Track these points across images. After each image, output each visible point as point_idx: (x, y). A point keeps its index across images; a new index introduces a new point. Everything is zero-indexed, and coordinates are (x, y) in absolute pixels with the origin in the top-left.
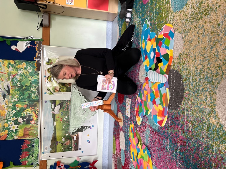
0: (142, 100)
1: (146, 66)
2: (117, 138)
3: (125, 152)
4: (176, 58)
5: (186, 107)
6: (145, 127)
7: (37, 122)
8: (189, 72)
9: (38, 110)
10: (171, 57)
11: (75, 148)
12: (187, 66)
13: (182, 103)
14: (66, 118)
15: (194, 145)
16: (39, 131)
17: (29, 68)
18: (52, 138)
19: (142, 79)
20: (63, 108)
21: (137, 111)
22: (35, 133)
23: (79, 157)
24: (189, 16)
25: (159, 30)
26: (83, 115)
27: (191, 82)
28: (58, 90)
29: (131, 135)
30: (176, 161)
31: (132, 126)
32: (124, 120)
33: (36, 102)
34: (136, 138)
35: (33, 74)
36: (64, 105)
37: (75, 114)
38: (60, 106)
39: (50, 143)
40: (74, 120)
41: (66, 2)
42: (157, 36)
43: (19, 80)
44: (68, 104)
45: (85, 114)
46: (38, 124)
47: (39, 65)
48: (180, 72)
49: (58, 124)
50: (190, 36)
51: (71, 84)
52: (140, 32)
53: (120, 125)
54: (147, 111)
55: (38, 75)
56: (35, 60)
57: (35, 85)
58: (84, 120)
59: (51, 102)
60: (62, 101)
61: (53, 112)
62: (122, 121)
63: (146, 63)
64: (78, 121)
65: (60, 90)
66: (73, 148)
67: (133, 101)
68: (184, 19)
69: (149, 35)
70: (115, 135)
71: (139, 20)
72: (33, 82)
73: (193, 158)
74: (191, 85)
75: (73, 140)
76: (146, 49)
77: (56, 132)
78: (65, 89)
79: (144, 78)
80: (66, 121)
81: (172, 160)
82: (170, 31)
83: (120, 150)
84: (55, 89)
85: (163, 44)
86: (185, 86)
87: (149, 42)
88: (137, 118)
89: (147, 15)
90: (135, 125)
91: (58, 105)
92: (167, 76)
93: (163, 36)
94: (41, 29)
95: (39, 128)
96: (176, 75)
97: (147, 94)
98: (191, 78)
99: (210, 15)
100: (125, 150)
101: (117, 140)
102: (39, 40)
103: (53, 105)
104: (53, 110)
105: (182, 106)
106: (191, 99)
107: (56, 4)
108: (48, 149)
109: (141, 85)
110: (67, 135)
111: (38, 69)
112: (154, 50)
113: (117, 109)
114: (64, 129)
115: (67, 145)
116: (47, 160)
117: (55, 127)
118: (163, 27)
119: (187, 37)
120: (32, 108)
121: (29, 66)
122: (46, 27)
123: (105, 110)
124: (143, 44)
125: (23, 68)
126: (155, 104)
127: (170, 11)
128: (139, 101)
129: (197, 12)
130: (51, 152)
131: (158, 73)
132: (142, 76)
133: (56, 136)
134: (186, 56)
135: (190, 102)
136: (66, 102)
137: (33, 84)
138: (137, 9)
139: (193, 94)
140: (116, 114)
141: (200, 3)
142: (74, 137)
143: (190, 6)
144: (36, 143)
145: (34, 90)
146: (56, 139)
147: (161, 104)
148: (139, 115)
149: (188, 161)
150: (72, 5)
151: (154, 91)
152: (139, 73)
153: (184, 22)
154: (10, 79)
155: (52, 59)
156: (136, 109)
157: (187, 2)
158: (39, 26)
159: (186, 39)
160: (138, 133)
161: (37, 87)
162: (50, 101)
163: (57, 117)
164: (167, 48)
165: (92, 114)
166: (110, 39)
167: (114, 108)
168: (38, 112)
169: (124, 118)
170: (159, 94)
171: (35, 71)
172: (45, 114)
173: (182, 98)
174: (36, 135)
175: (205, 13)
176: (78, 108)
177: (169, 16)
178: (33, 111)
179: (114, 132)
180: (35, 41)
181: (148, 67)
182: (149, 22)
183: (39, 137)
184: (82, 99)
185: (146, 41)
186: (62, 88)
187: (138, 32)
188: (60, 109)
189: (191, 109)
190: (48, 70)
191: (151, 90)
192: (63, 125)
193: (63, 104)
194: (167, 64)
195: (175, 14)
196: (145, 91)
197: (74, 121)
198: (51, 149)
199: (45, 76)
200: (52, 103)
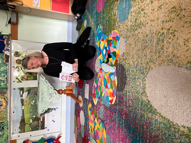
0: (97, 85)
1: (100, 60)
2: (78, 116)
3: (84, 127)
4: (121, 55)
5: (128, 90)
6: (100, 106)
7: (6, 107)
8: (129, 66)
9: (7, 96)
10: (118, 54)
11: (41, 127)
12: (128, 61)
13: (125, 87)
14: (33, 103)
15: (133, 115)
16: (8, 115)
18: (21, 120)
19: (97, 70)
20: (30, 94)
21: (94, 94)
22: (4, 117)
23: (45, 135)
24: (129, 27)
25: (109, 34)
26: (50, 99)
27: (131, 72)
28: (25, 79)
29: (89, 112)
30: (122, 128)
31: (90, 105)
32: (84, 102)
33: (5, 90)
34: (93, 114)
35: (2, 65)
36: (32, 91)
37: (42, 98)
38: (27, 92)
39: (19, 125)
40: (42, 103)
41: (32, 4)
42: (108, 38)
44: (35, 90)
45: (51, 98)
46: (8, 108)
47: (7, 57)
48: (124, 66)
49: (26, 108)
50: (130, 41)
51: (37, 73)
52: (95, 34)
53: (80, 105)
54: (102, 93)
55: (7, 66)
56: (4, 53)
57: (4, 74)
58: (51, 103)
60: (29, 87)
61: (21, 97)
62: (82, 102)
63: (100, 57)
64: (45, 104)
65: (27, 79)
66: (40, 128)
67: (91, 86)
68: (126, 28)
69: (102, 37)
70: (76, 114)
71: (94, 24)
72: (2, 72)
73: (132, 124)
74: (131, 75)
75: (40, 121)
76: (100, 47)
77: (24, 115)
78: (32, 78)
79: (99, 69)
80: (33, 105)
81: (120, 128)
82: (117, 35)
83: (81, 126)
84: (23, 78)
85: (112, 44)
86: (127, 75)
87: (102, 42)
88: (94, 99)
89: (100, 21)
90: (92, 105)
91: (26, 92)
92: (115, 68)
93: (112, 39)
94: (9, 26)
95: (9, 112)
96: (121, 67)
97: (101, 81)
98: (131, 70)
99: (142, 28)
100: (85, 125)
101: (78, 118)
102: (7, 35)
103: (21, 92)
104: (22, 96)
105: (125, 89)
106: (131, 84)
107: (24, 6)
108: (17, 130)
109: (97, 74)
110: (34, 116)
111: (7, 61)
112: (106, 48)
113: (78, 93)
114: (31, 112)
115: (34, 125)
116: (16, 140)
117: (23, 110)
118: (112, 32)
119: (128, 41)
120: (2, 95)
122: (14, 24)
123: (68, 95)
124: (98, 43)
126: (107, 88)
127: (117, 21)
128: (96, 86)
129: (134, 25)
130: (20, 132)
131: (109, 65)
132: (98, 67)
133: (24, 118)
134: (128, 54)
135: (130, 86)
136: (33, 89)
137: (2, 74)
138: (92, 15)
139: (132, 81)
140: (77, 97)
141: (136, 19)
142: (40, 118)
143: (130, 20)
144: (6, 125)
145: (3, 79)
146: (24, 121)
147: (112, 88)
148: (95, 97)
149: (130, 127)
150: (38, 7)
151: (107, 79)
152: (95, 65)
153: (126, 30)
155: (20, 52)
156: (93, 92)
157: (127, 17)
158: (7, 23)
159: (128, 42)
160: (95, 111)
161: (6, 76)
162: (19, 88)
163: (25, 102)
164: (115, 47)
165: (57, 98)
166: (71, 36)
167: (75, 92)
168: (7, 98)
169: (83, 100)
170: (110, 81)
171: (4, 62)
172: (14, 100)
173: (125, 83)
174: (6, 118)
175: (139, 27)
176: (46, 94)
177: (116, 25)
178: (3, 98)
179: (75, 112)
180: (4, 36)
181: (102, 61)
182: (102, 27)
183: (8, 120)
184: (48, 86)
185: (100, 41)
186: (29, 77)
187: (94, 33)
188: (27, 95)
189: (131, 91)
190: (16, 61)
191: (104, 78)
192: (31, 108)
193: (30, 90)
194: (115, 59)
195: (120, 24)
196: (100, 78)
197: (42, 105)
198: (20, 130)
199: (14, 67)
200: (21, 90)
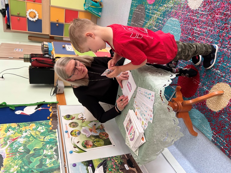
17: (40, 128)
20: (110, 170)
28: (91, 145)
33: (55, 172)
35: (47, 133)
36: (110, 164)
38: (102, 167)
43: (22, 143)
44: (116, 161)
55: (55, 133)
57: (51, 145)
59: (84, 164)
60: (103, 158)
65: (94, 145)
72: (48, 143)
91: (99, 167)
102: (52, 103)
111: (55, 127)
121: (40, 126)
125: (32, 129)
137: (48, 145)
145: (49, 154)
154: (6, 144)
161: (55, 148)
162: (82, 162)
171: (50, 130)
180: (48, 104)
190: (70, 124)
193: (106, 163)
199: (67, 132)
200: (88, 165)
